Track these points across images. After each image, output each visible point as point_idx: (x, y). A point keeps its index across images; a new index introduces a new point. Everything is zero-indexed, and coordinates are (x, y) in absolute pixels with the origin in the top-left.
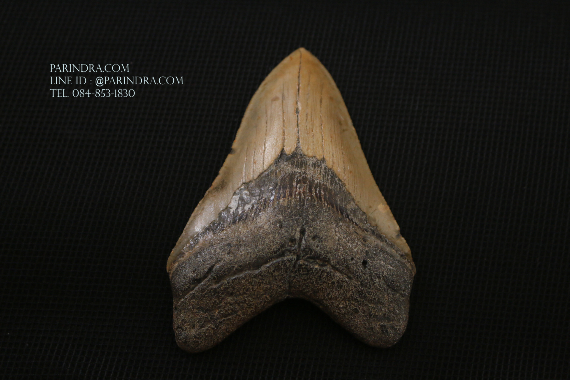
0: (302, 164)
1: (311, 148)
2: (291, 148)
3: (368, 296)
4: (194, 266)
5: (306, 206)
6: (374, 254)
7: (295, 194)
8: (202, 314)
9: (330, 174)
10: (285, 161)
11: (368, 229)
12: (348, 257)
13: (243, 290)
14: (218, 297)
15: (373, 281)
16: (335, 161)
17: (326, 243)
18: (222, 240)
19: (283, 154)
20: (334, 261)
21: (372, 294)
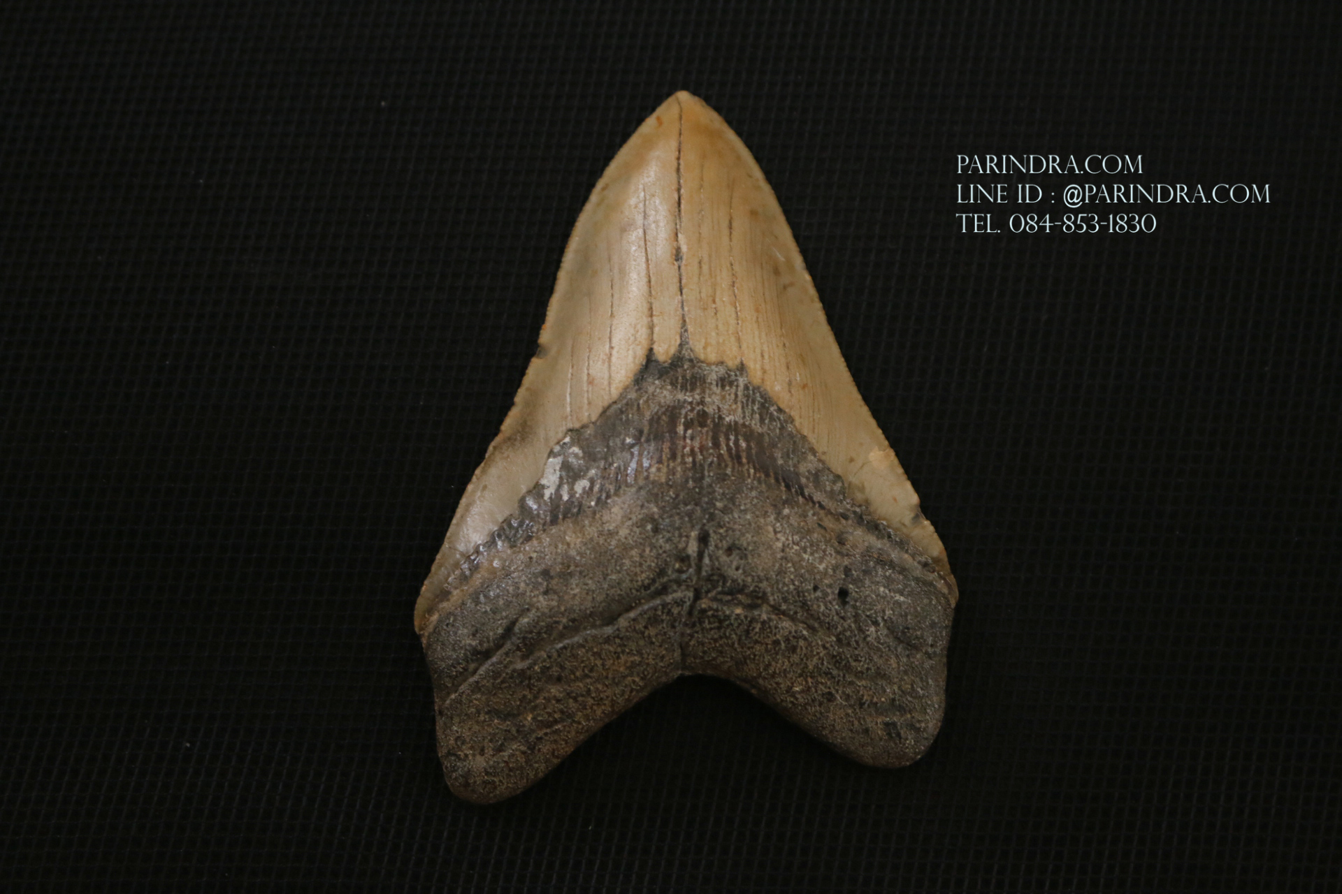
0: (696, 382)
1: (713, 342)
2: (669, 346)
3: (853, 664)
4: (473, 623)
5: (708, 480)
6: (864, 571)
7: (683, 452)
8: (499, 724)
9: (759, 399)
10: (657, 377)
11: (848, 513)
12: (806, 585)
13: (583, 671)
14: (530, 687)
15: (864, 633)
16: (767, 367)
17: (755, 560)
18: (531, 562)
19: (652, 361)
20: (776, 597)
21: (863, 659)
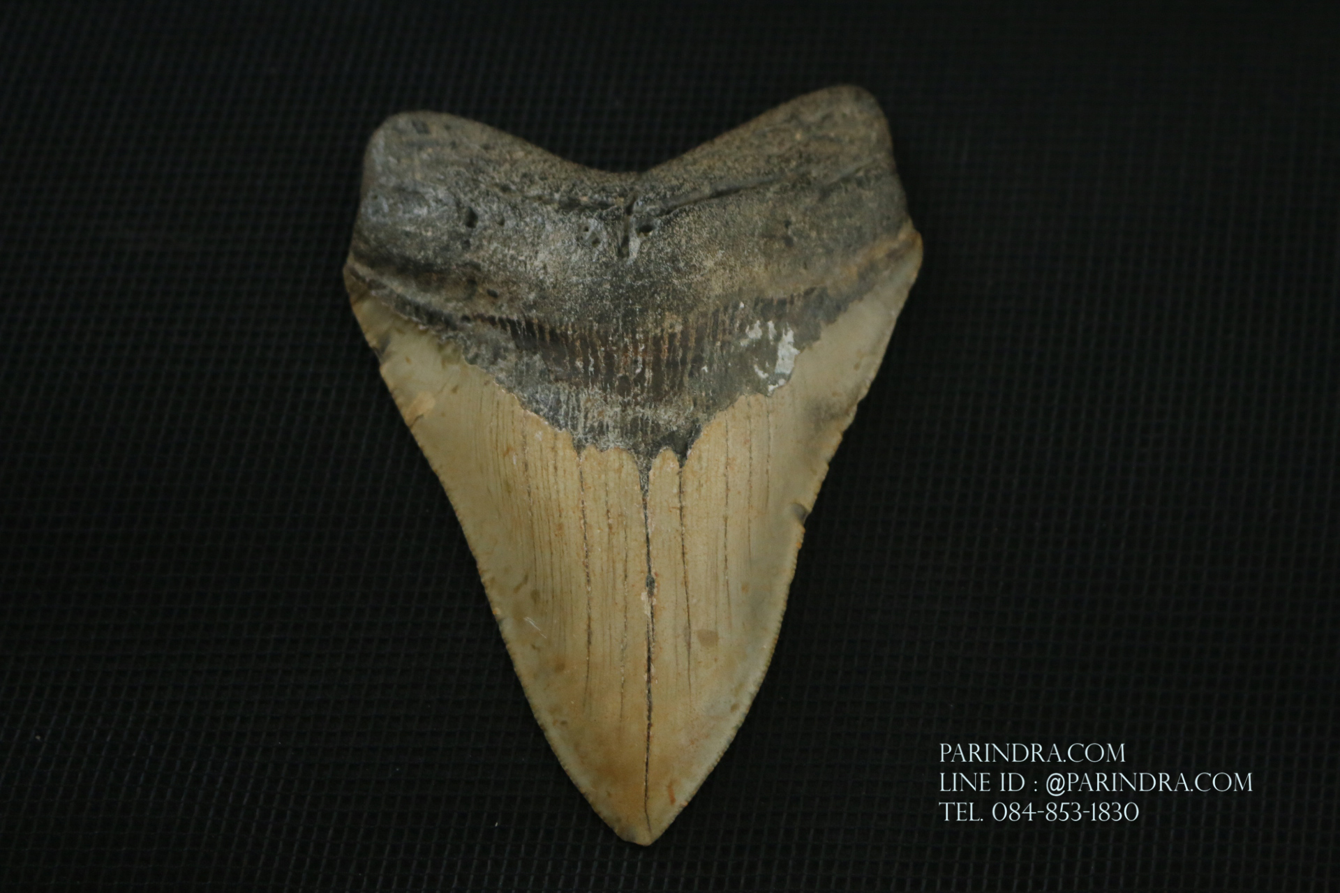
0: (632, 430)
1: (612, 474)
2: (661, 468)
3: (462, 170)
4: (862, 211)
5: (618, 315)
7: (646, 347)
8: (829, 134)
9: (561, 418)
10: (675, 434)
11: (462, 326)
12: (512, 224)
15: (451, 192)
16: (551, 455)
17: (568, 238)
18: (805, 263)
19: (680, 453)
20: (545, 210)
21: (451, 174)
